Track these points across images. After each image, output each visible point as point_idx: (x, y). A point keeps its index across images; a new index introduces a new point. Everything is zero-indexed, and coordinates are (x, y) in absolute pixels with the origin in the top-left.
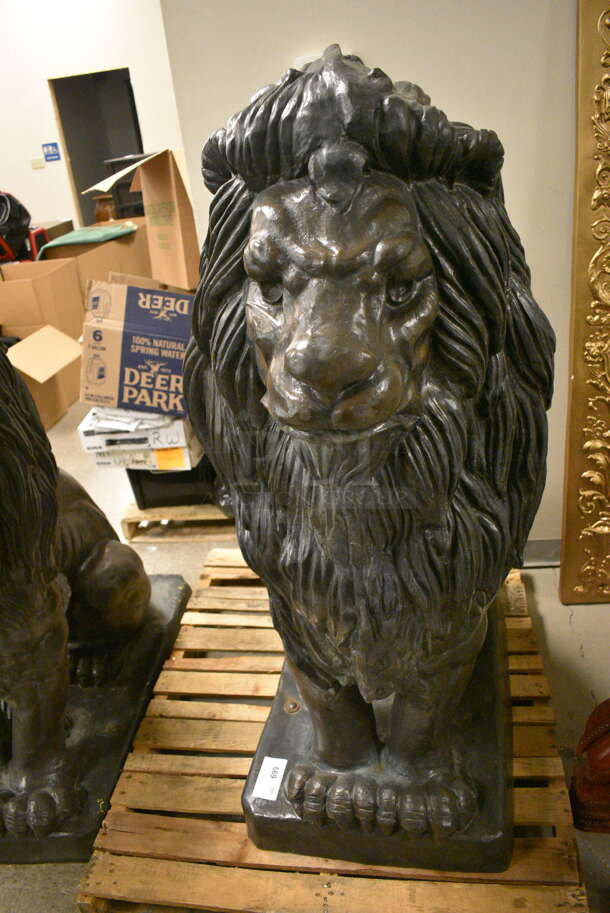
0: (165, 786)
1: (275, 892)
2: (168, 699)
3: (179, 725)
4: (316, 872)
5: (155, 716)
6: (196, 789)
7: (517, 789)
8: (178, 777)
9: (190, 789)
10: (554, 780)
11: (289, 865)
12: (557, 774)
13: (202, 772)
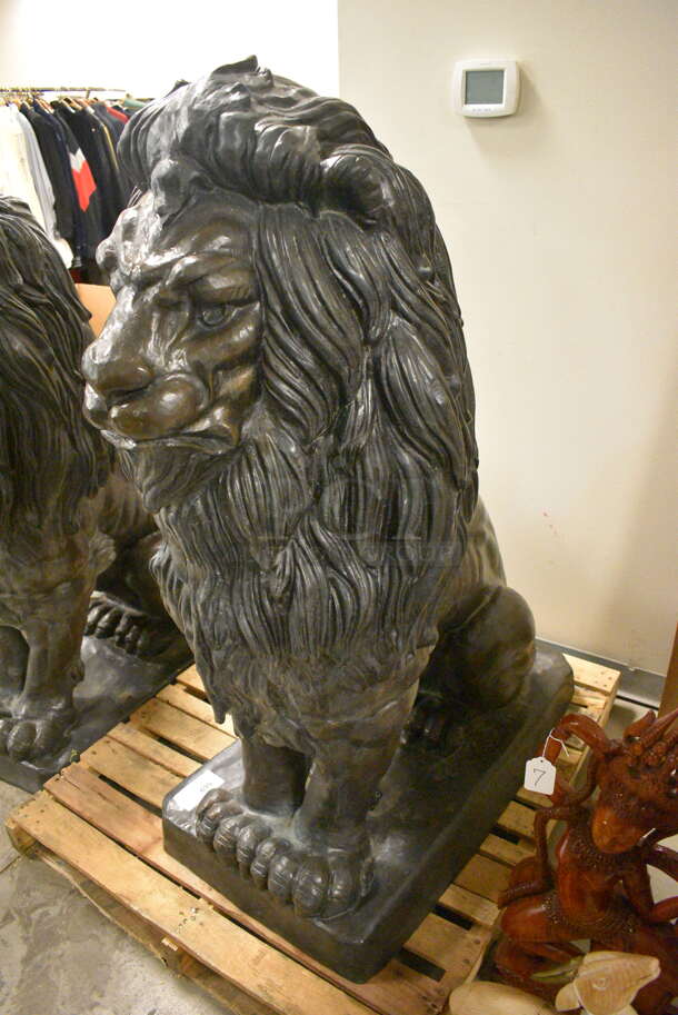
0: (130, 763)
1: (151, 893)
2: (185, 691)
3: (177, 715)
4: (197, 896)
5: (163, 701)
6: (152, 776)
7: (432, 915)
8: (144, 759)
9: (147, 774)
10: (479, 925)
11: (178, 876)
12: (485, 922)
13: (167, 764)
